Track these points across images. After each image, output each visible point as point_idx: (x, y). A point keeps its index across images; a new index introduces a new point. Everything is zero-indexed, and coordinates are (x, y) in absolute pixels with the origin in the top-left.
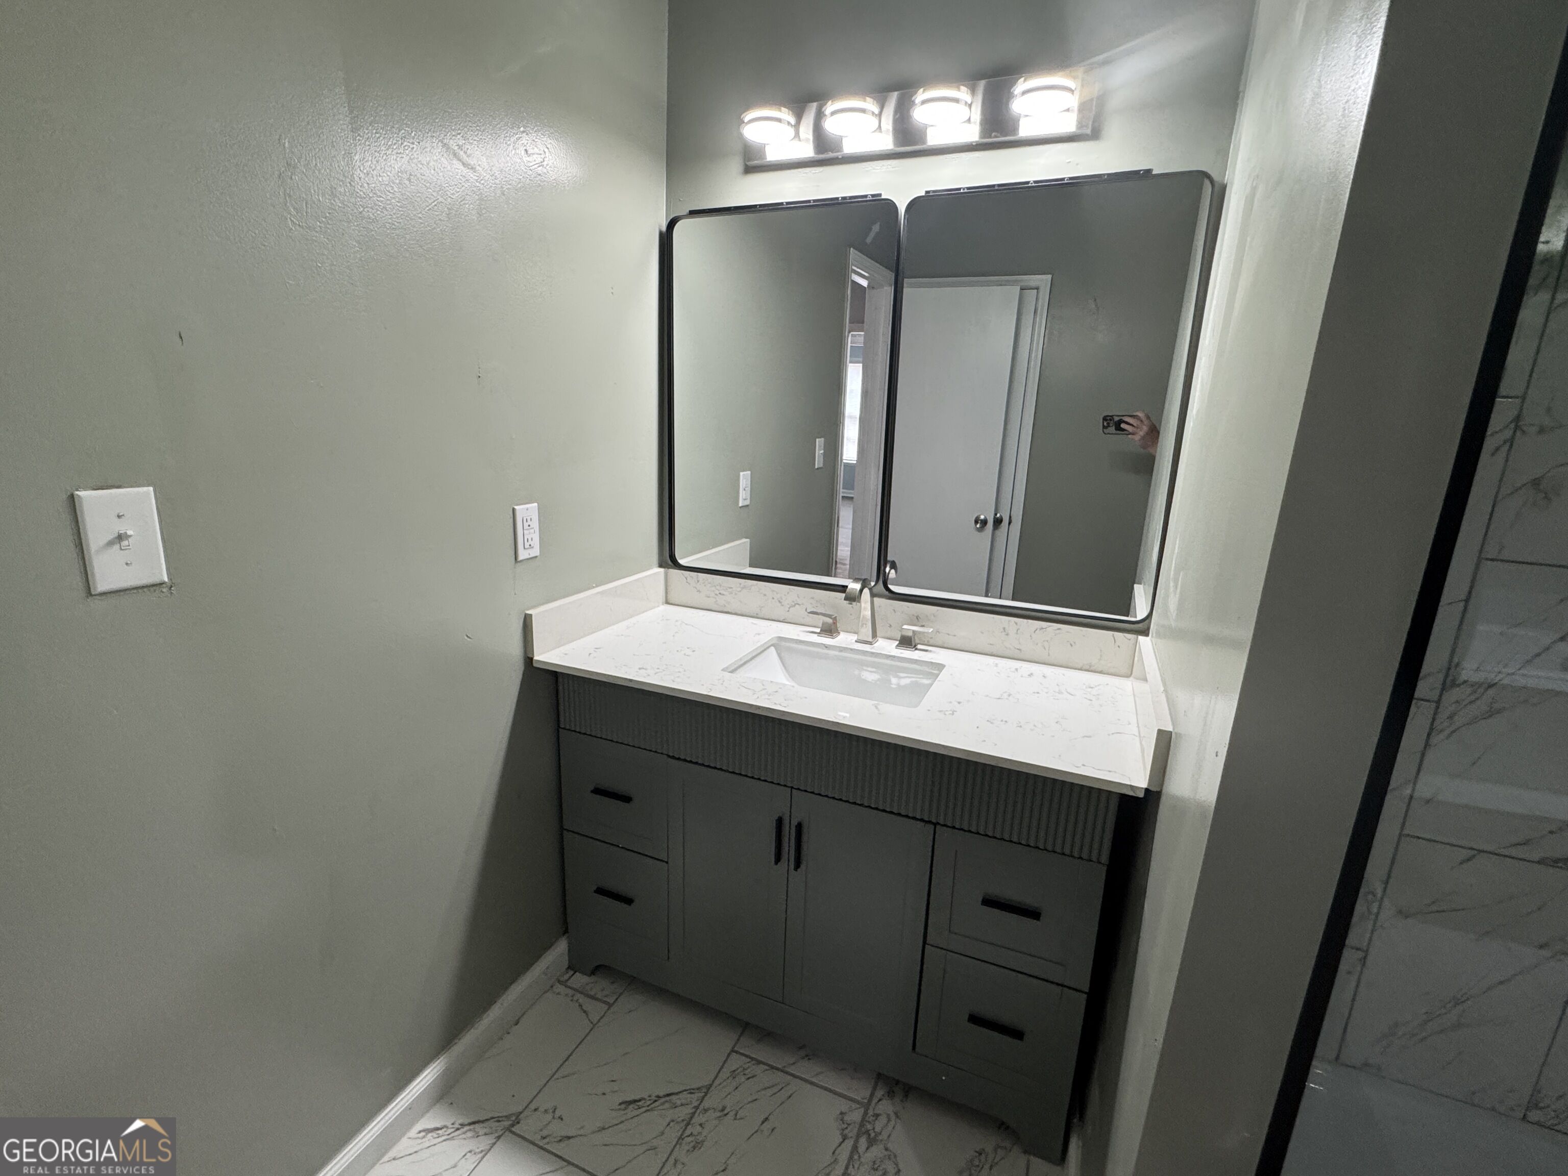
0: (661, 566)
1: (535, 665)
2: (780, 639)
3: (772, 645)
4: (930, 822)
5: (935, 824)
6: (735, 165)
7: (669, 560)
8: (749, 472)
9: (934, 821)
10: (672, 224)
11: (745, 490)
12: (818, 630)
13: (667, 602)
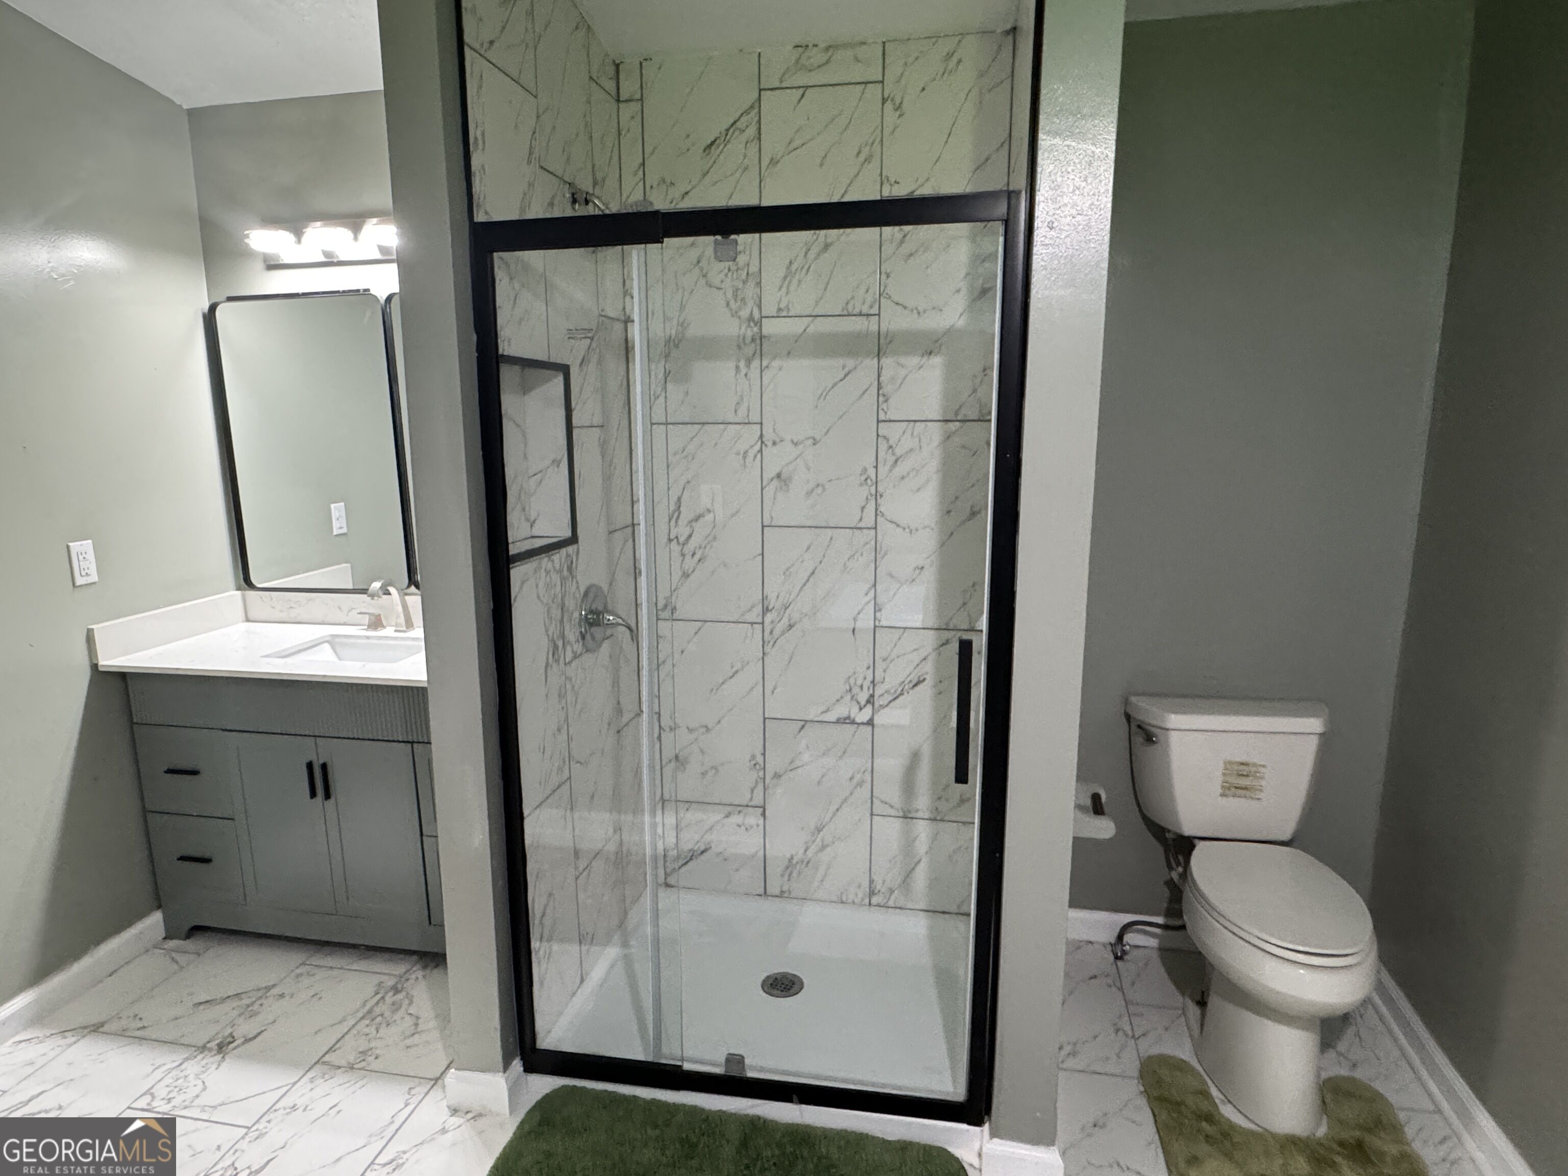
0: (238, 589)
1: (100, 669)
2: (332, 636)
3: (327, 642)
4: (408, 742)
5: (412, 743)
6: (260, 265)
7: (247, 582)
8: (342, 504)
9: (411, 740)
10: (213, 308)
11: (338, 519)
12: (366, 627)
13: (248, 620)
